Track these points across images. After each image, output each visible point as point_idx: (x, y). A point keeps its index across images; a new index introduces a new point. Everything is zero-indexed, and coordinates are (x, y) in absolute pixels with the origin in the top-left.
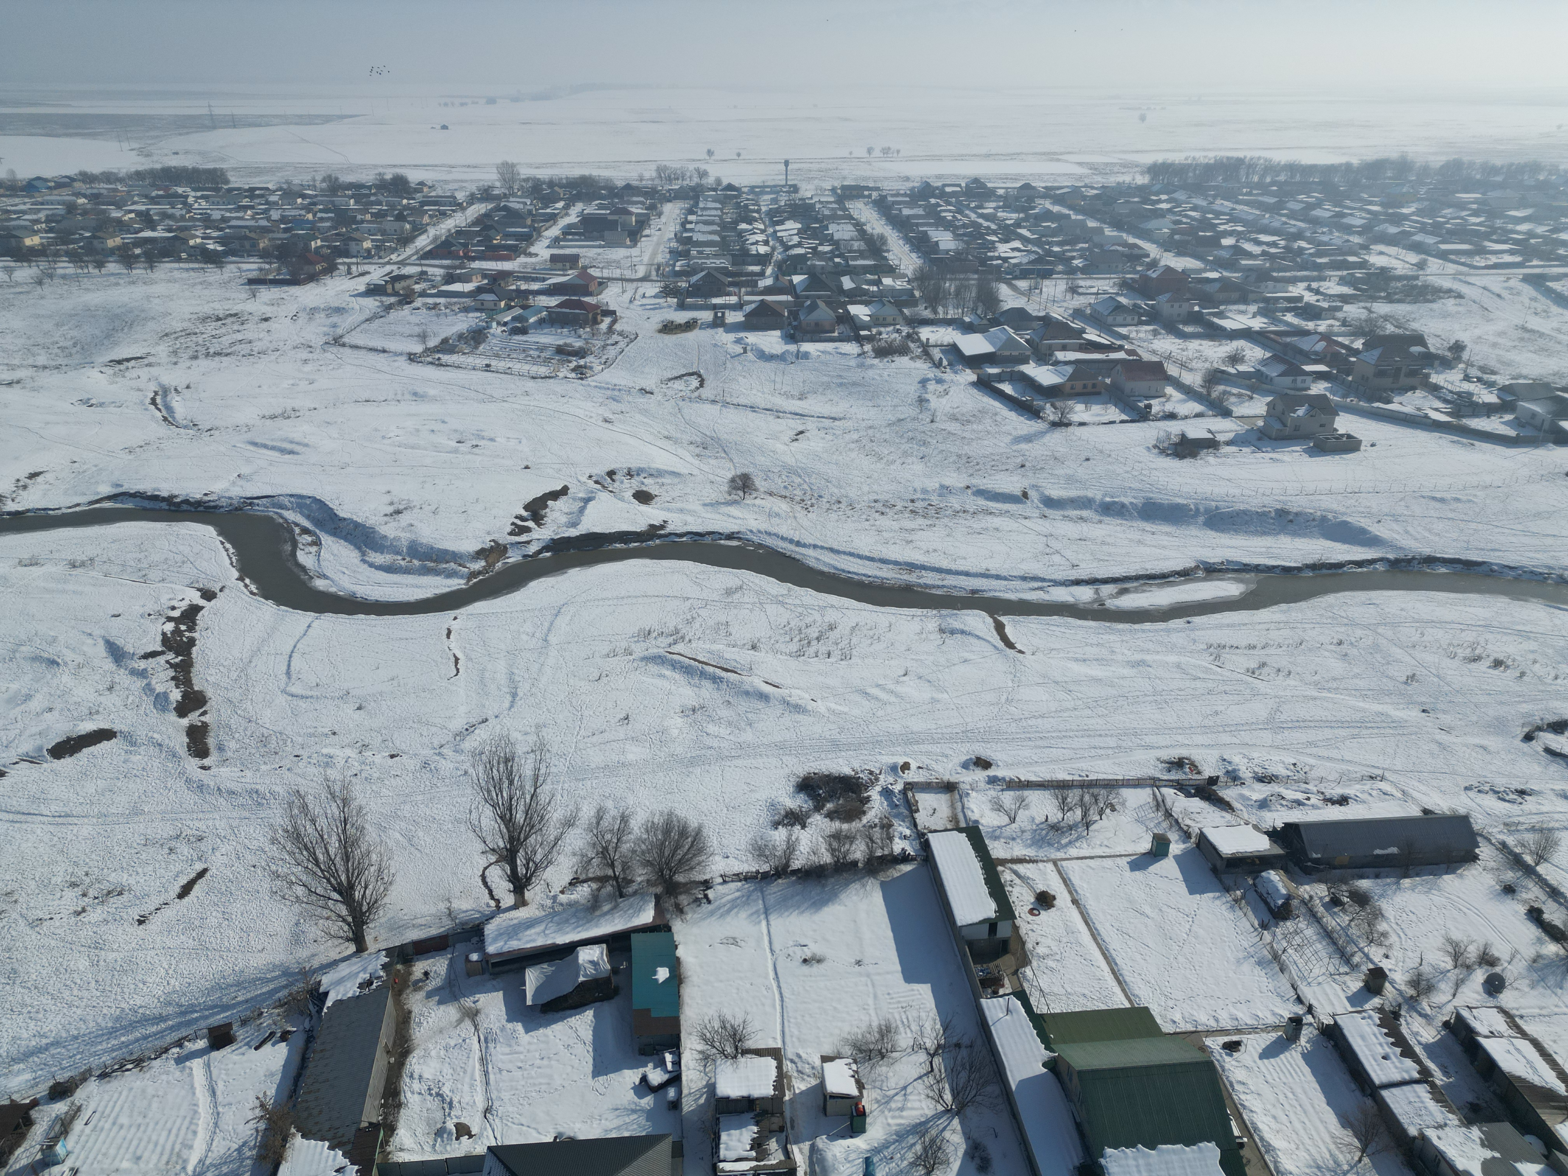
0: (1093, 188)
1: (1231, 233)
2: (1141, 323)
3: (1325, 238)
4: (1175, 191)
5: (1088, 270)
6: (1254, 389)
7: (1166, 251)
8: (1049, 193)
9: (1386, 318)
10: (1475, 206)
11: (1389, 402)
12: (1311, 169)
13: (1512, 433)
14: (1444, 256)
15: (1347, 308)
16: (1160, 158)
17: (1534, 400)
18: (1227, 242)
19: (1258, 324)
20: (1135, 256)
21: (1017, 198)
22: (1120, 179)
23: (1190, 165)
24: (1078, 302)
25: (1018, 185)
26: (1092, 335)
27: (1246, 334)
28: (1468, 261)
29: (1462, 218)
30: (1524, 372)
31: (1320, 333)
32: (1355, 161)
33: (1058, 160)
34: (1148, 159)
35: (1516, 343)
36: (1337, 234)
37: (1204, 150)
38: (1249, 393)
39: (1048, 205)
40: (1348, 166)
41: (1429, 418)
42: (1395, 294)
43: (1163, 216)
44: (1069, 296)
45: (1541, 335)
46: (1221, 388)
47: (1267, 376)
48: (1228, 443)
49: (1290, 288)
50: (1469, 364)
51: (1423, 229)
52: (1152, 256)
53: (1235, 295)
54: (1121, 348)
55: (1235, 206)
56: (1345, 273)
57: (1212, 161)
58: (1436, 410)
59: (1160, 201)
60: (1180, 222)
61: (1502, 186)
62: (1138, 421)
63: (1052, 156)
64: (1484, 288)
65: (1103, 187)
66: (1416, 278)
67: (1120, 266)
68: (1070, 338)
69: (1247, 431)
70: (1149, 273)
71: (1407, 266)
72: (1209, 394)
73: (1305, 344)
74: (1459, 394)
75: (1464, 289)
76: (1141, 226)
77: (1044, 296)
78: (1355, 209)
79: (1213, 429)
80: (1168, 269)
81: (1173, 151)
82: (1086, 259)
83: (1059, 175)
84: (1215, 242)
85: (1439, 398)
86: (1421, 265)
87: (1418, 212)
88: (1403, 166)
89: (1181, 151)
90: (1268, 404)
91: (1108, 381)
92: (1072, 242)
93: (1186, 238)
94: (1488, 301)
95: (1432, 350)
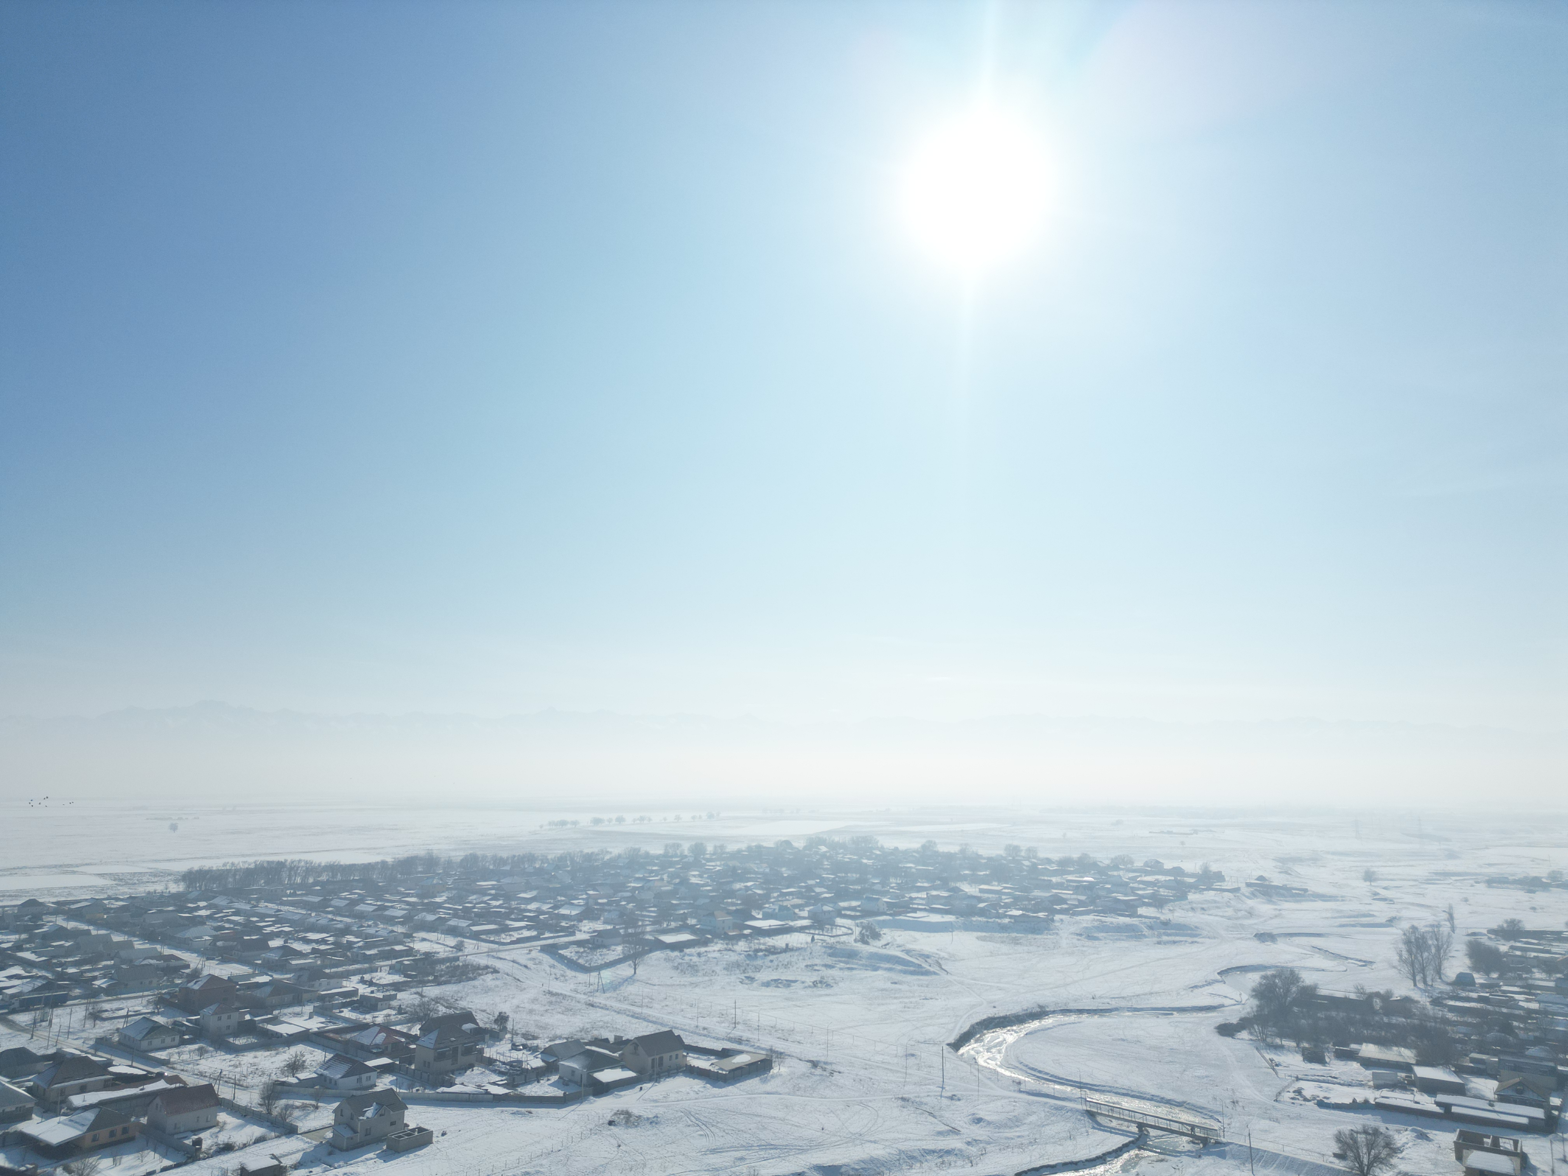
0: (117, 899)
1: (277, 935)
2: (184, 1042)
3: (372, 931)
4: (214, 897)
5: (113, 992)
6: (318, 1097)
7: (208, 959)
8: (61, 909)
9: (437, 1000)
10: (493, 892)
11: (452, 1084)
12: (351, 868)
13: (560, 1093)
14: (476, 936)
15: (400, 995)
16: (196, 865)
17: (571, 1057)
18: (275, 943)
19: (315, 1024)
20: (173, 968)
21: (17, 917)
22: (151, 888)
23: (229, 871)
24: (102, 1029)
25: (19, 902)
26: (121, 1067)
27: (305, 1037)
28: (497, 939)
29: (485, 902)
30: (558, 1032)
31: (379, 1025)
32: (389, 859)
33: (74, 872)
34: (183, 867)
35: (547, 1007)
36: (382, 926)
37: (243, 856)
38: (313, 1102)
39: (60, 921)
40: (384, 863)
41: (489, 1093)
42: (441, 976)
43: (205, 924)
44: (89, 1024)
45: (564, 997)
46: (283, 1102)
47: (331, 1079)
48: (296, 1167)
49: (344, 983)
50: (514, 1033)
51: (456, 915)
52: (193, 966)
53: (288, 998)
54: (160, 1076)
55: (280, 907)
56: (394, 961)
57: (252, 866)
58: (494, 1084)
59: (198, 908)
60: (223, 928)
61: (510, 874)
62: (185, 1164)
63: (65, 869)
64: (513, 961)
65: (131, 897)
66: (457, 959)
67: (155, 981)
68: (90, 1075)
69: (316, 1147)
70: (190, 985)
71: (448, 949)
72: (269, 1112)
73: (365, 1038)
74: (510, 1064)
75: (498, 964)
76: (178, 935)
77: (55, 1028)
78: (394, 901)
79: (277, 1153)
80: (213, 978)
81: (210, 858)
82: (111, 978)
83: (75, 888)
84: (262, 943)
85: (494, 1071)
86: (459, 947)
87: (450, 900)
88: (431, 862)
89: (218, 858)
90: (335, 1111)
91: (144, 1120)
92: (93, 960)
93: (231, 943)
94: (518, 972)
95: (481, 1025)
